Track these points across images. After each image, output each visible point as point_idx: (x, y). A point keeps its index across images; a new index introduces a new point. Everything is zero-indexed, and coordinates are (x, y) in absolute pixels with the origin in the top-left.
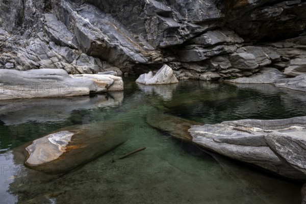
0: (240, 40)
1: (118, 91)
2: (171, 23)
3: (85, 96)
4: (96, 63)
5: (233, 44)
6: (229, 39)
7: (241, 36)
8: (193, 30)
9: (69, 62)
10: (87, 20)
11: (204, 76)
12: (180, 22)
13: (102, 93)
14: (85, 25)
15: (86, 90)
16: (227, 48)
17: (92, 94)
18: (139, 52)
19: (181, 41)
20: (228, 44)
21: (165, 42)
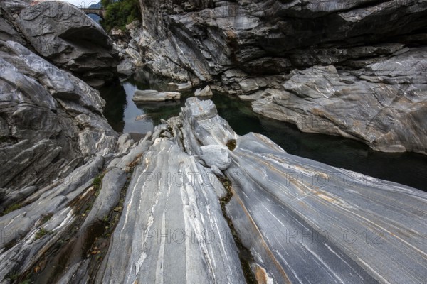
0: (243, 75)
1: (178, 99)
2: (211, 65)
3: (162, 101)
4: (188, 75)
5: (240, 77)
6: (238, 75)
7: (245, 72)
8: (221, 69)
9: (176, 73)
10: (182, 52)
11: (229, 92)
12: (215, 64)
13: (170, 100)
14: (181, 54)
15: (164, 99)
16: (236, 79)
17: (166, 100)
18: (202, 75)
19: (217, 74)
20: (237, 77)
21: (211, 73)
